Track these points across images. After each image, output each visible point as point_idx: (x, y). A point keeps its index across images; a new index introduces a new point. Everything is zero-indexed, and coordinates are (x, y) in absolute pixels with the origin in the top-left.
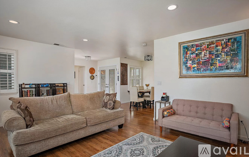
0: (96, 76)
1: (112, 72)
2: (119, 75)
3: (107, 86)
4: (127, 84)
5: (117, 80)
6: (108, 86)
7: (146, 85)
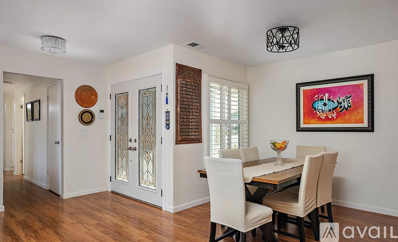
0: (102, 111)
1: (148, 96)
2: (171, 107)
3: (132, 145)
4: (199, 140)
5: (164, 125)
6: (136, 145)
7: (274, 144)
